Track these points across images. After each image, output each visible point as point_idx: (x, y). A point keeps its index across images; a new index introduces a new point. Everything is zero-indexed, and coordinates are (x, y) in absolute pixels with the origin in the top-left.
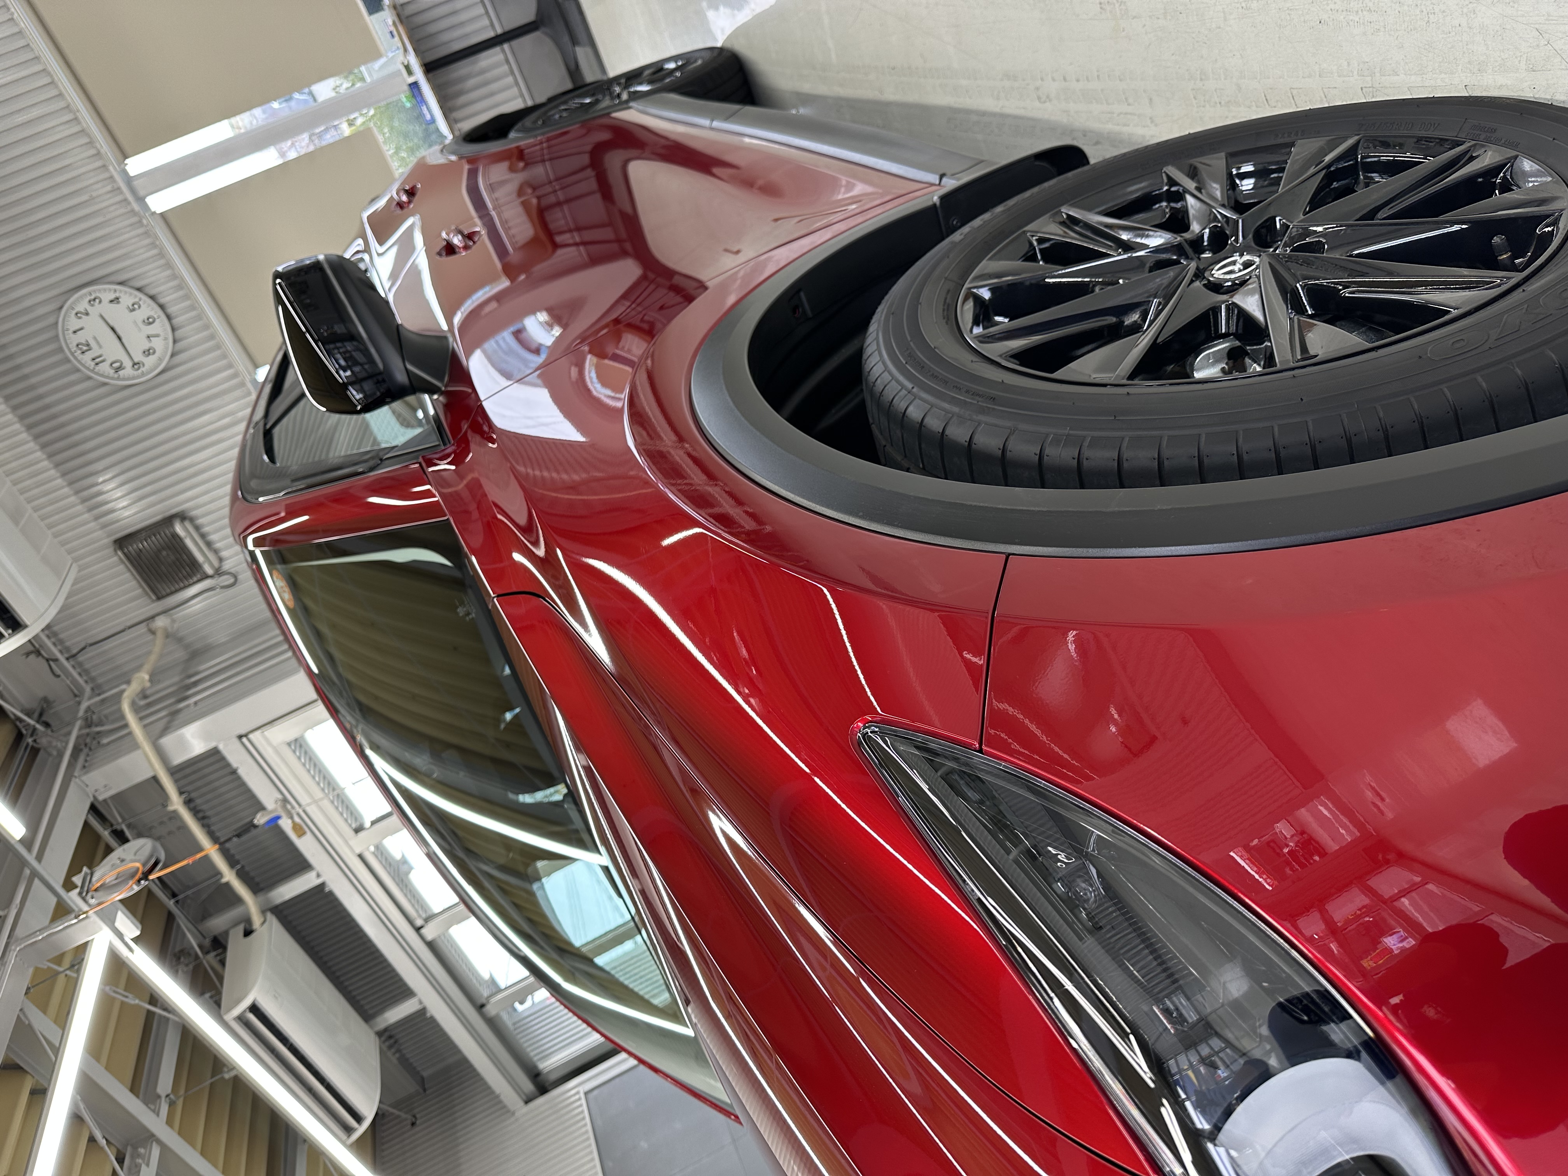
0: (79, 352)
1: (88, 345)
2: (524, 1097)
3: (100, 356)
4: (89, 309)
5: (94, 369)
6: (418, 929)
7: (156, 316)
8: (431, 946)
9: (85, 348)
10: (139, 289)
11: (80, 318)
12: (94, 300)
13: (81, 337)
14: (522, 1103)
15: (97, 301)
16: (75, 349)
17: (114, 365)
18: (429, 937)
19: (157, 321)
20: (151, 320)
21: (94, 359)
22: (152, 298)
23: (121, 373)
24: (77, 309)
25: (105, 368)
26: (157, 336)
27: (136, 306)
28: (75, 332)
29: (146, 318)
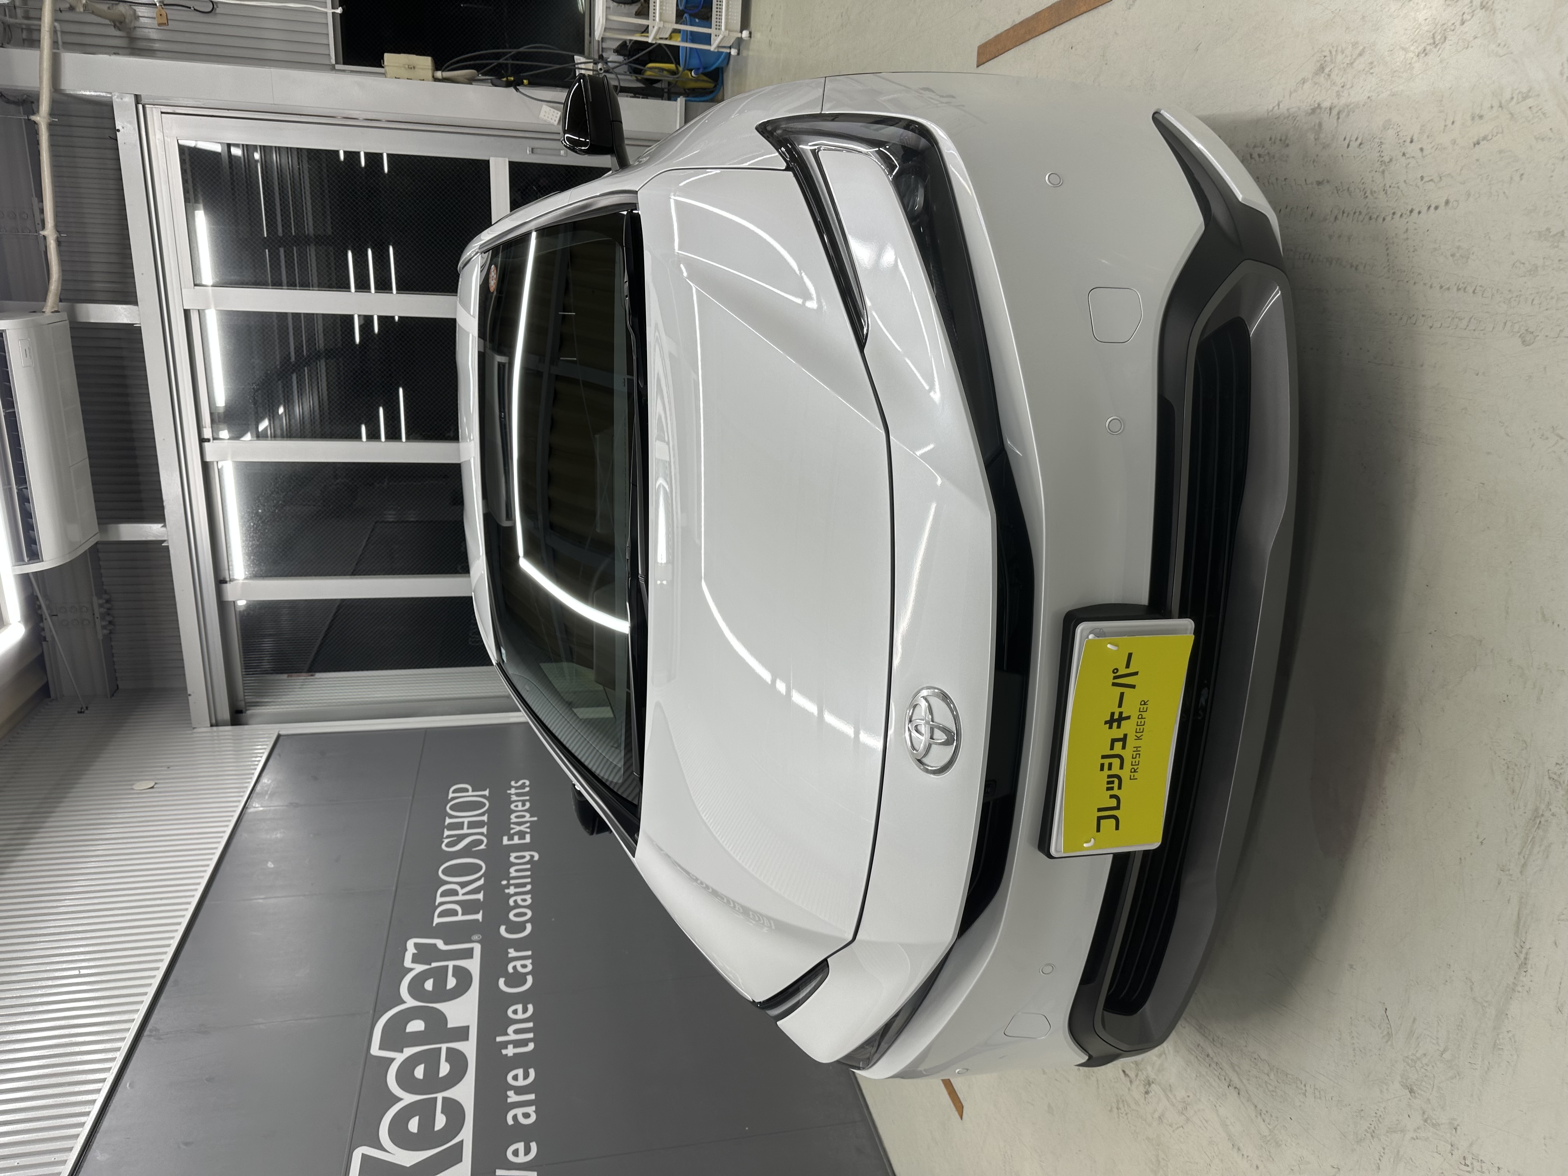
2: (214, 721)
6: (202, 440)
8: (206, 467)
14: (209, 725)
18: (208, 459)
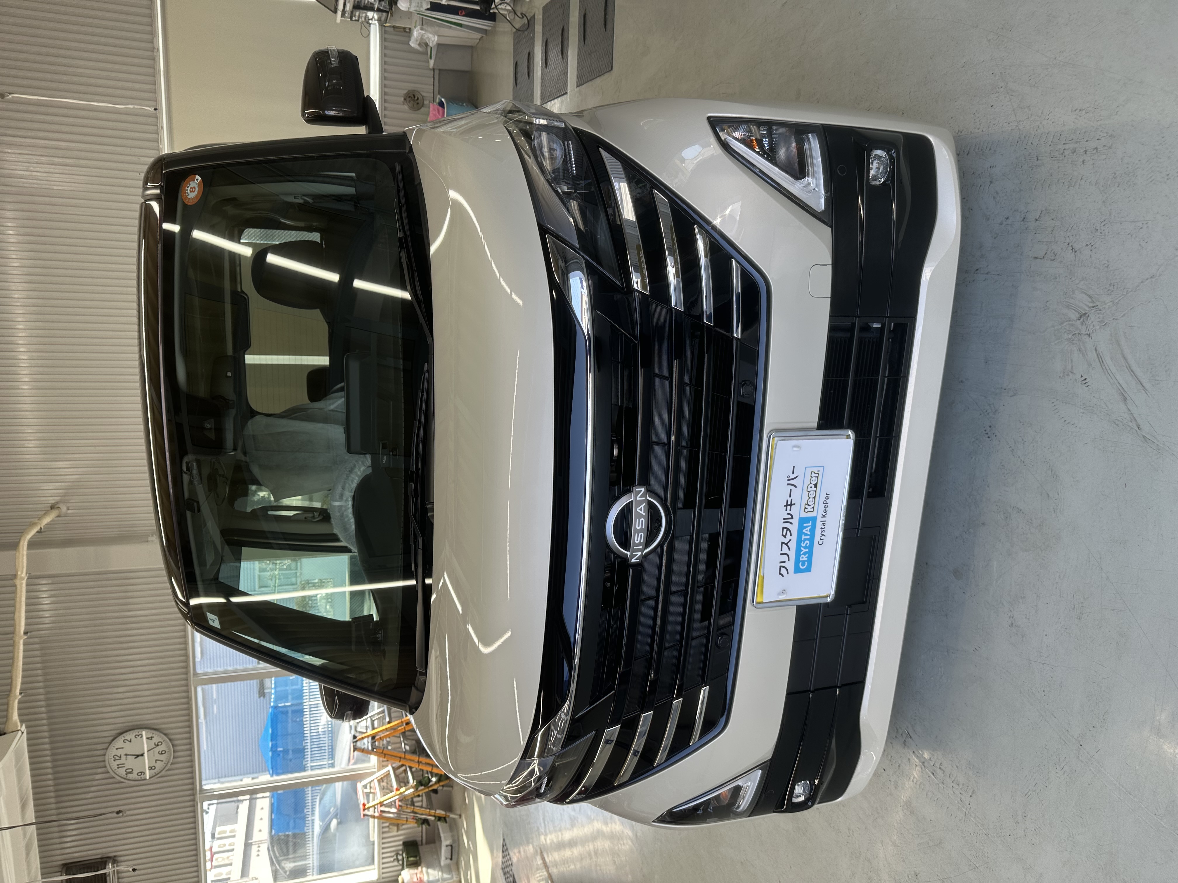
0: (113, 759)
1: (120, 757)
3: (124, 764)
4: (133, 739)
5: (115, 770)
7: (167, 751)
9: (117, 758)
10: (165, 734)
11: (125, 742)
12: (138, 736)
13: (118, 753)
15: (140, 736)
16: (112, 757)
17: (127, 771)
19: (167, 753)
20: (163, 752)
21: (118, 765)
22: (170, 740)
23: (129, 775)
24: (126, 738)
25: (122, 772)
26: (162, 761)
27: (160, 744)
28: (117, 749)
29: (161, 751)
